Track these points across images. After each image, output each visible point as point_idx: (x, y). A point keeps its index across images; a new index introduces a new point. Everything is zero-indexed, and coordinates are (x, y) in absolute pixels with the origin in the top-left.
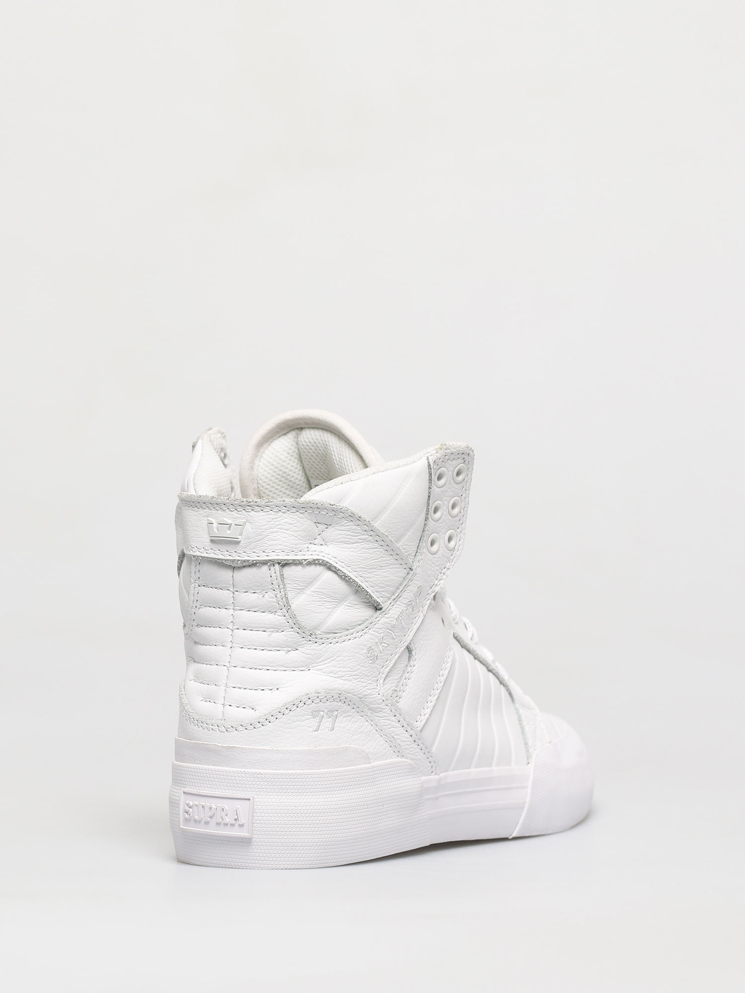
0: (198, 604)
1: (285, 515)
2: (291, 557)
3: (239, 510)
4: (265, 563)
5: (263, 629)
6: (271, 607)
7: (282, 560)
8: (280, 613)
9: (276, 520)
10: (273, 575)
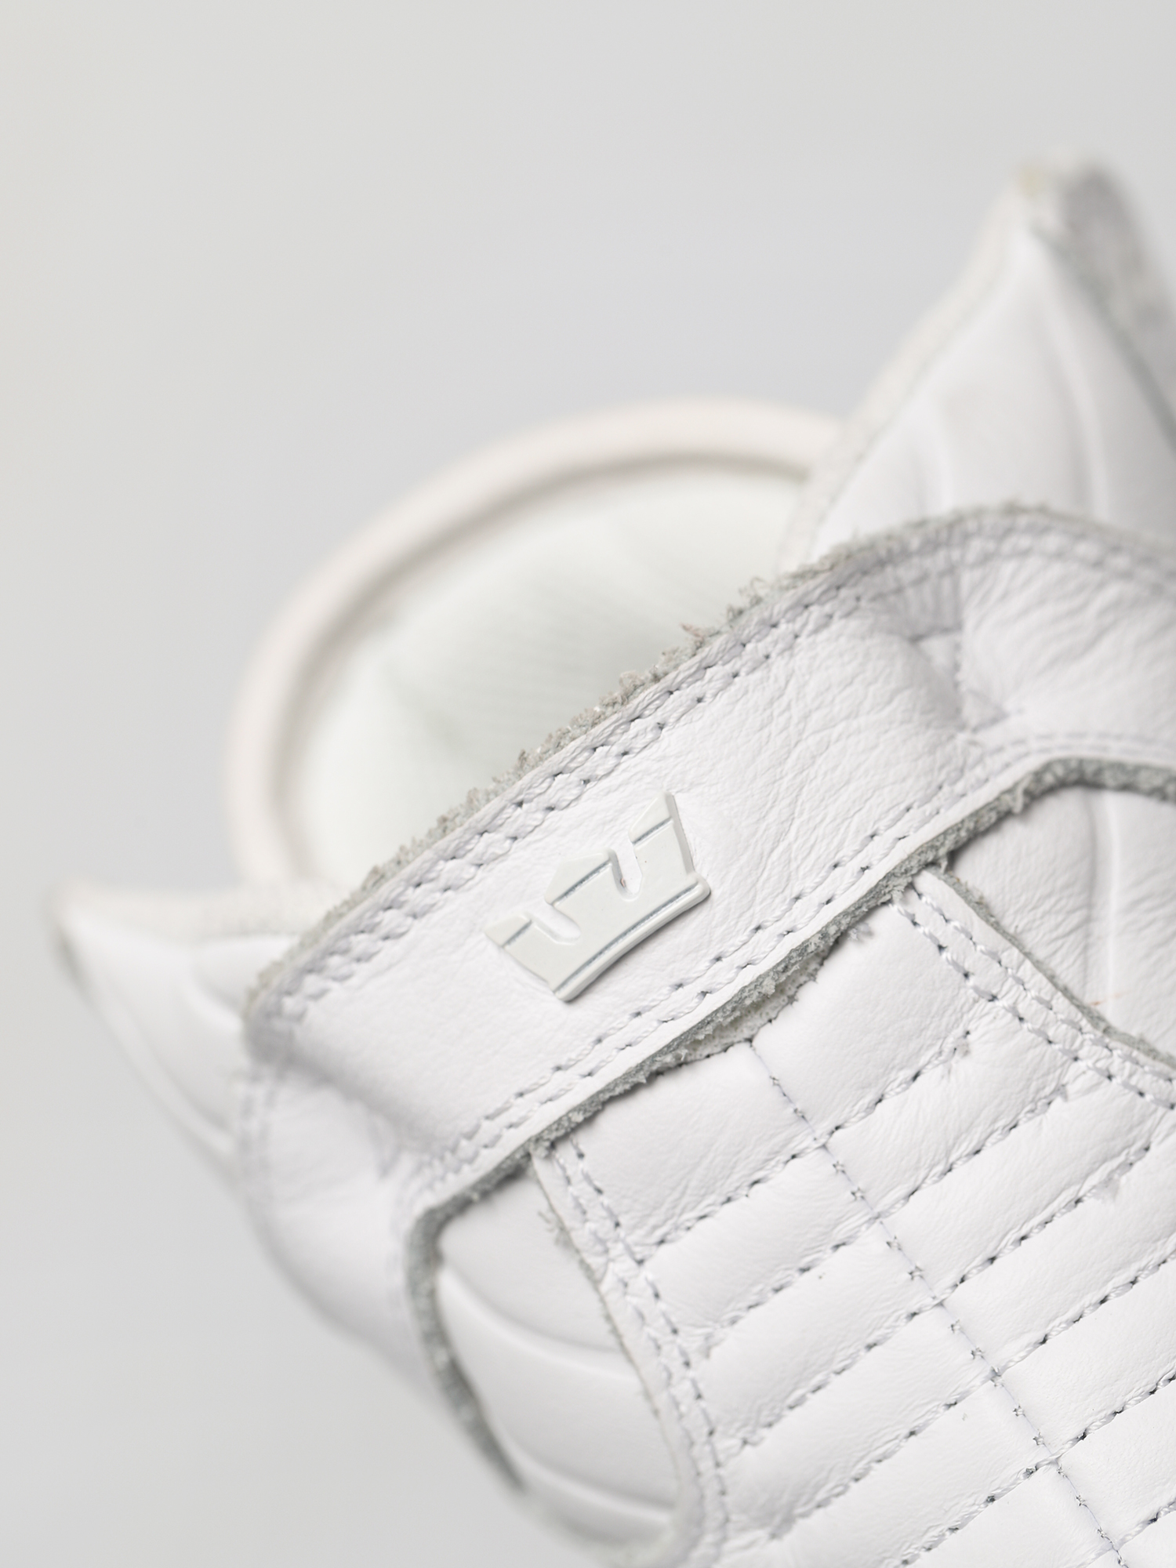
0: (691, 1340)
1: (801, 659)
2: (955, 813)
3: (600, 772)
4: (874, 902)
5: (1068, 1195)
6: (1029, 1080)
7: (932, 845)
8: (1079, 1077)
9: (785, 700)
10: (945, 933)
